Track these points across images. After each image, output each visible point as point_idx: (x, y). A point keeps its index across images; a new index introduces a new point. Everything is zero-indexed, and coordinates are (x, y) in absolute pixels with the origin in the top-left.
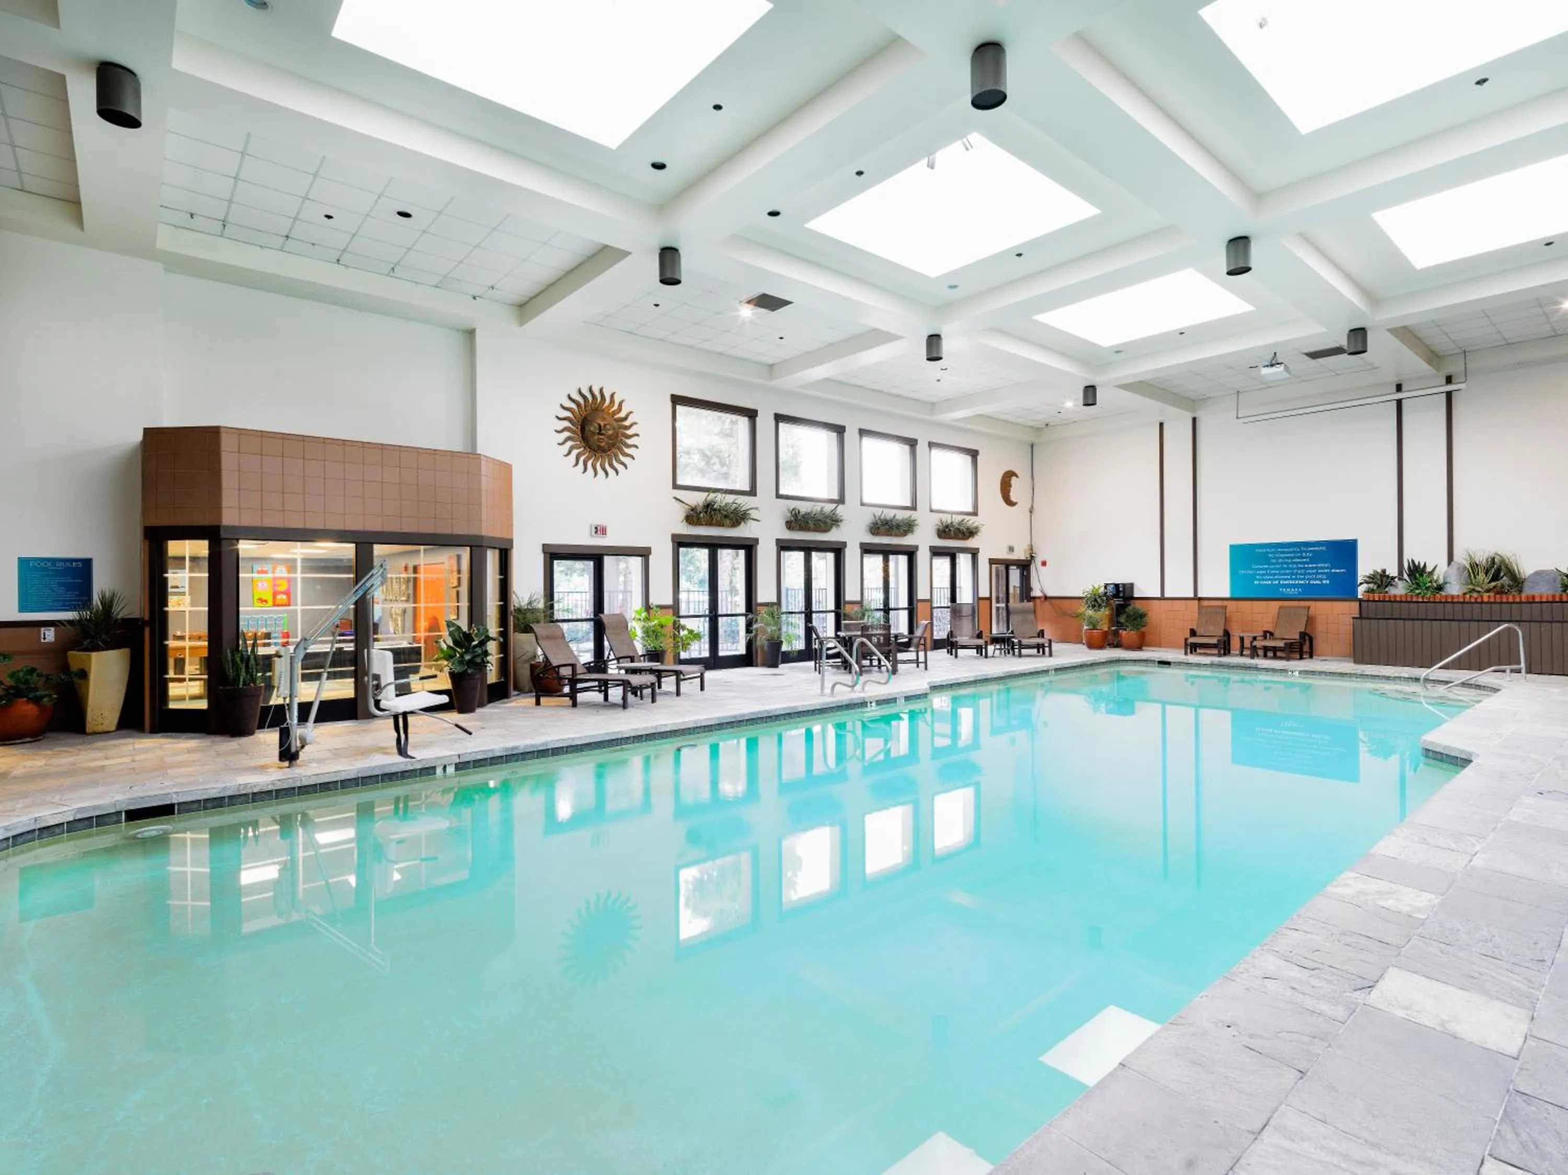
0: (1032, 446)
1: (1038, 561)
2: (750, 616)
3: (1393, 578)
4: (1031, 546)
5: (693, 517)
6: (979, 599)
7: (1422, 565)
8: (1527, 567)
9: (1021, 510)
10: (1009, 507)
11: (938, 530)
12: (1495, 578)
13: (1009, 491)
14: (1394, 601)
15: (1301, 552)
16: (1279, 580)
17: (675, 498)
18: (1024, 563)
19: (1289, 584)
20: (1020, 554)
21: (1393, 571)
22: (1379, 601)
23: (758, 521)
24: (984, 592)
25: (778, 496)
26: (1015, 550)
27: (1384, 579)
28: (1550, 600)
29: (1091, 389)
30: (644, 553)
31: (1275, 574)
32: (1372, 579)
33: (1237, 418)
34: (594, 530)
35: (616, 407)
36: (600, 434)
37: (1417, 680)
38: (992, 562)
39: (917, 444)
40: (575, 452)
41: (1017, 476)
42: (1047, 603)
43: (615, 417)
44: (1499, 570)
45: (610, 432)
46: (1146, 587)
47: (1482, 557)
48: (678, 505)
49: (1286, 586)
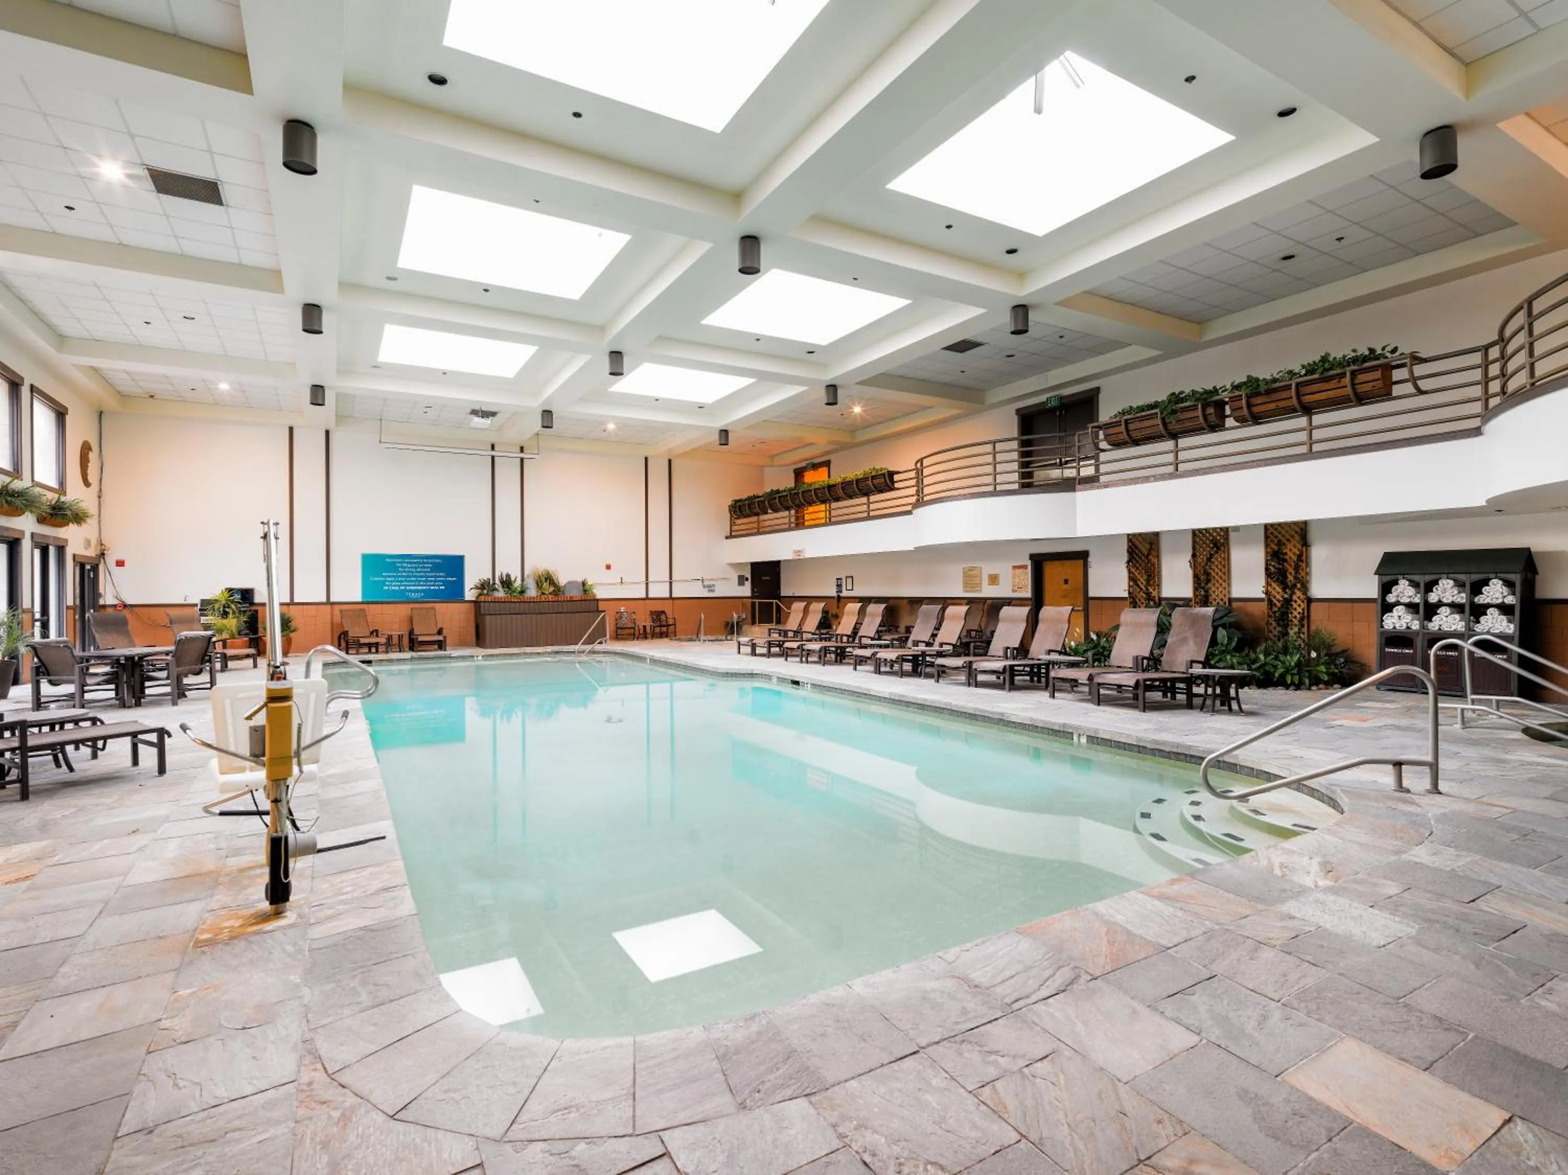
0: (101, 413)
1: (111, 560)
4: (101, 540)
6: (67, 608)
7: (507, 577)
8: (563, 580)
9: (93, 493)
10: (86, 489)
12: (550, 585)
13: (87, 468)
15: (423, 563)
16: (406, 586)
18: (94, 562)
19: (415, 589)
21: (490, 580)
24: (70, 599)
26: (91, 544)
28: (577, 598)
31: (402, 581)
32: (476, 586)
33: (380, 442)
37: (574, 652)
38: (75, 558)
39: (22, 384)
41: (92, 450)
42: (127, 612)
44: (550, 581)
47: (540, 572)
49: (411, 591)
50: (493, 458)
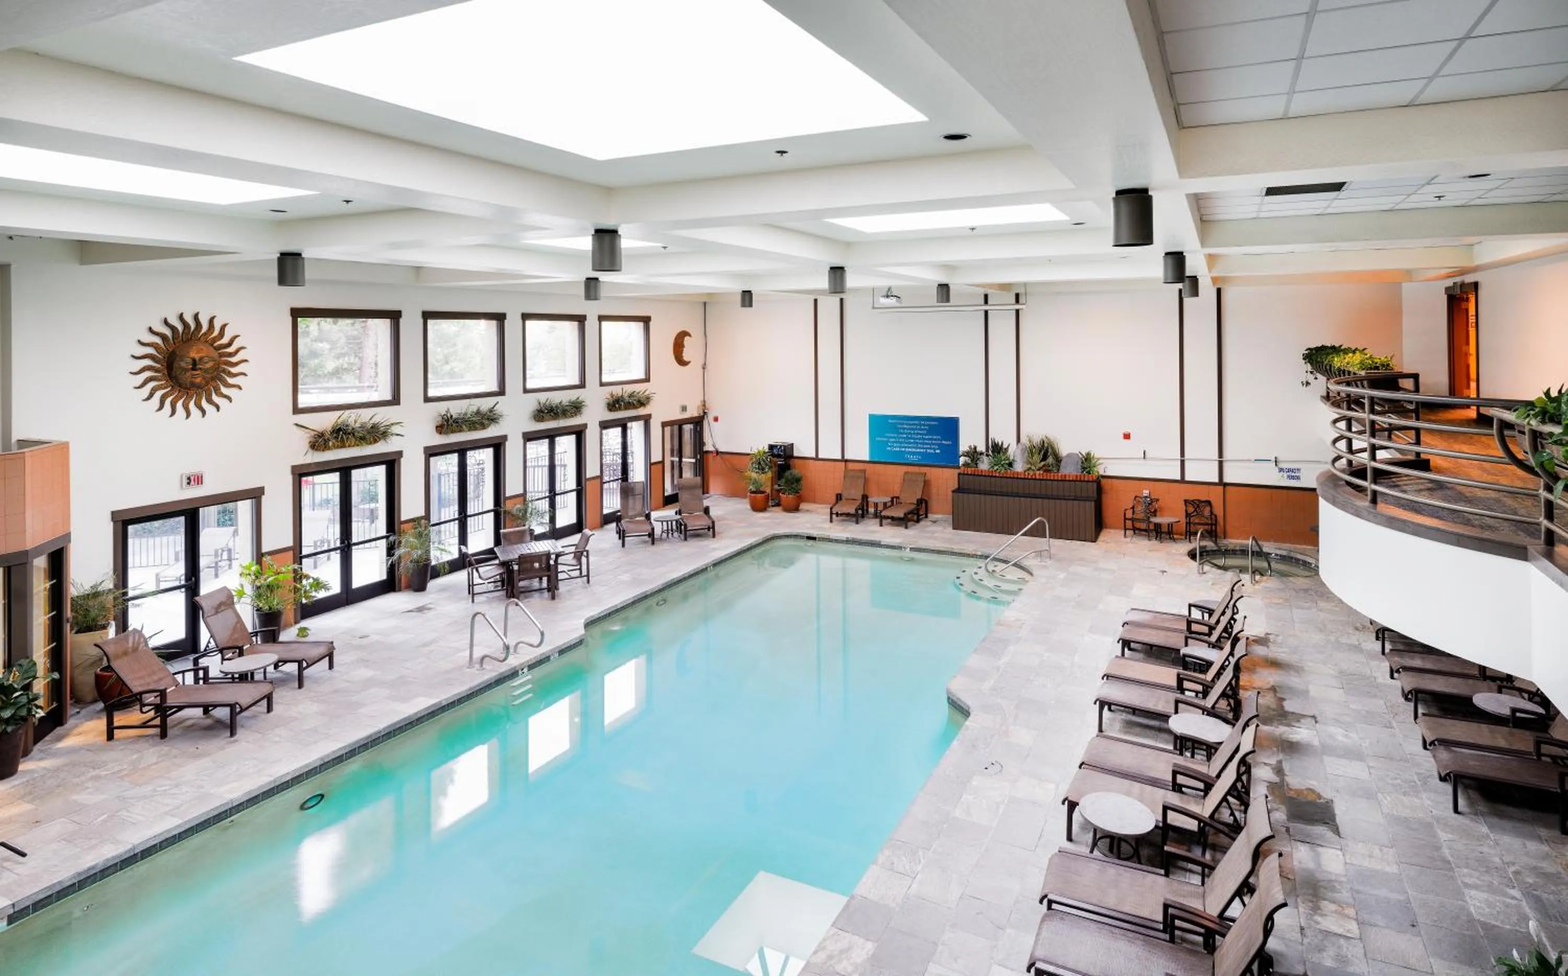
0: (705, 304)
1: (710, 417)
2: (391, 538)
3: (981, 454)
4: (704, 401)
5: (319, 442)
6: (651, 464)
7: (1000, 444)
8: (1064, 449)
9: (694, 368)
10: (682, 368)
11: (609, 404)
12: (1045, 458)
13: (682, 351)
14: (981, 475)
15: (921, 425)
16: (905, 448)
17: (297, 425)
18: (697, 420)
19: (912, 452)
20: (693, 412)
21: (981, 448)
22: (971, 475)
23: (402, 436)
24: (656, 457)
25: (427, 399)
26: (688, 409)
27: (975, 455)
28: (1075, 479)
29: (747, 293)
30: (255, 495)
31: (901, 443)
32: (967, 454)
33: (874, 308)
34: (185, 481)
35: (216, 333)
36: (194, 369)
38: (664, 425)
39: (586, 319)
40: (159, 394)
41: (690, 335)
42: (718, 457)
43: (216, 344)
44: (1047, 451)
45: (208, 366)
46: (804, 449)
47: (1037, 440)
48: (300, 432)
49: (910, 453)
50: (986, 312)
